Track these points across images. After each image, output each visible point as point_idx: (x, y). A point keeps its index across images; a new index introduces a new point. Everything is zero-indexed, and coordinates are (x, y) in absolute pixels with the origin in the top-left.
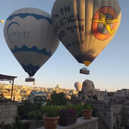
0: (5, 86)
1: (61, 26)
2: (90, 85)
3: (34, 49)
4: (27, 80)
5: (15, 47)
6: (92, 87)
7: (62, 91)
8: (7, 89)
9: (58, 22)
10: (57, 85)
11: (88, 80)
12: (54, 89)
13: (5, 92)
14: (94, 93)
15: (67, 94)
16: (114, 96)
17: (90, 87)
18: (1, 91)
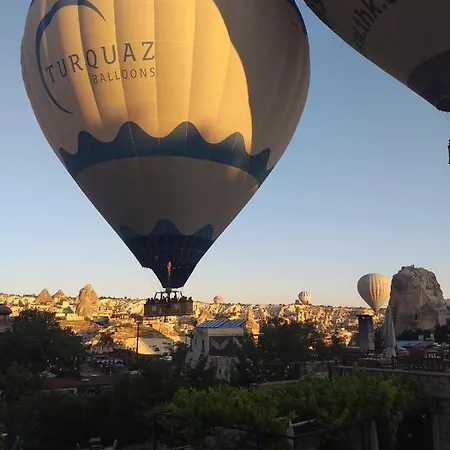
2: (424, 287)
6: (432, 291)
7: (321, 312)
8: (133, 316)
10: (300, 295)
11: (412, 268)
12: (292, 309)
13: (127, 326)
14: (440, 317)
15: (341, 325)
17: (424, 295)
18: (114, 323)
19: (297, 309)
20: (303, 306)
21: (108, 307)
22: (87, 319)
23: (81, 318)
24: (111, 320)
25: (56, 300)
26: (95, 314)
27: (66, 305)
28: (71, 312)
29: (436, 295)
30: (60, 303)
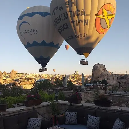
0: (27, 75)
1: (64, 19)
3: (44, 43)
4: (41, 70)
5: (28, 43)
7: (81, 76)
9: (61, 15)
11: (98, 64)
13: (24, 81)
16: (127, 79)
17: (101, 71)
18: (20, 80)
19: (74, 76)
20: (76, 75)
21: (19, 76)
22: (12, 79)
23: (11, 79)
24: (19, 80)
25: (4, 74)
26: (15, 78)
27: (6, 75)
28: (8, 77)
29: (104, 71)
30: (5, 75)
